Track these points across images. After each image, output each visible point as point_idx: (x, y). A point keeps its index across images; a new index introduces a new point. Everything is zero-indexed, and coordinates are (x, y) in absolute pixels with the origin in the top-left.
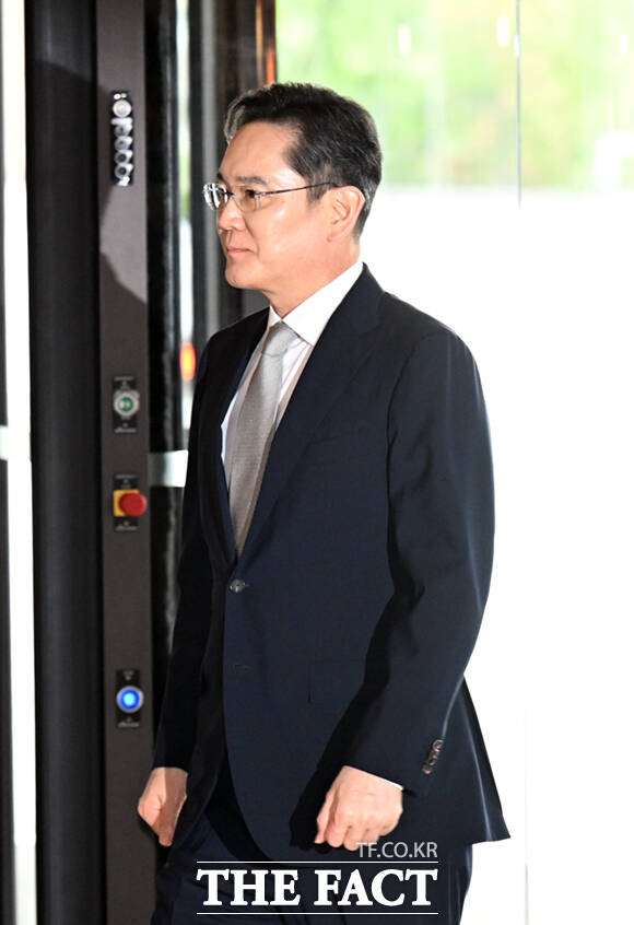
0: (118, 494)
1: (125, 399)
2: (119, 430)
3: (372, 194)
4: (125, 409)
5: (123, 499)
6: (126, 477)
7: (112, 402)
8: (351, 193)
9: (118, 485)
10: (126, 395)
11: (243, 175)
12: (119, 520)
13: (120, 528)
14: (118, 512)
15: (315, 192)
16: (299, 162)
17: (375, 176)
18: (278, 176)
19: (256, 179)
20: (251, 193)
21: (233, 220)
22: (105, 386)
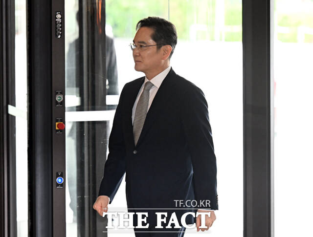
0: (57, 123)
1: (59, 97)
2: (57, 106)
3: (174, 47)
4: (59, 100)
5: (58, 125)
6: (59, 119)
7: (55, 97)
8: (169, 47)
9: (57, 121)
10: (59, 96)
11: (140, 41)
12: (57, 131)
13: (57, 133)
14: (57, 128)
15: (159, 47)
16: (155, 38)
17: (175, 42)
18: (149, 41)
19: (143, 42)
20: (141, 46)
21: (137, 53)
22: (54, 93)
